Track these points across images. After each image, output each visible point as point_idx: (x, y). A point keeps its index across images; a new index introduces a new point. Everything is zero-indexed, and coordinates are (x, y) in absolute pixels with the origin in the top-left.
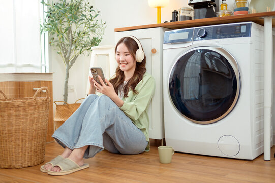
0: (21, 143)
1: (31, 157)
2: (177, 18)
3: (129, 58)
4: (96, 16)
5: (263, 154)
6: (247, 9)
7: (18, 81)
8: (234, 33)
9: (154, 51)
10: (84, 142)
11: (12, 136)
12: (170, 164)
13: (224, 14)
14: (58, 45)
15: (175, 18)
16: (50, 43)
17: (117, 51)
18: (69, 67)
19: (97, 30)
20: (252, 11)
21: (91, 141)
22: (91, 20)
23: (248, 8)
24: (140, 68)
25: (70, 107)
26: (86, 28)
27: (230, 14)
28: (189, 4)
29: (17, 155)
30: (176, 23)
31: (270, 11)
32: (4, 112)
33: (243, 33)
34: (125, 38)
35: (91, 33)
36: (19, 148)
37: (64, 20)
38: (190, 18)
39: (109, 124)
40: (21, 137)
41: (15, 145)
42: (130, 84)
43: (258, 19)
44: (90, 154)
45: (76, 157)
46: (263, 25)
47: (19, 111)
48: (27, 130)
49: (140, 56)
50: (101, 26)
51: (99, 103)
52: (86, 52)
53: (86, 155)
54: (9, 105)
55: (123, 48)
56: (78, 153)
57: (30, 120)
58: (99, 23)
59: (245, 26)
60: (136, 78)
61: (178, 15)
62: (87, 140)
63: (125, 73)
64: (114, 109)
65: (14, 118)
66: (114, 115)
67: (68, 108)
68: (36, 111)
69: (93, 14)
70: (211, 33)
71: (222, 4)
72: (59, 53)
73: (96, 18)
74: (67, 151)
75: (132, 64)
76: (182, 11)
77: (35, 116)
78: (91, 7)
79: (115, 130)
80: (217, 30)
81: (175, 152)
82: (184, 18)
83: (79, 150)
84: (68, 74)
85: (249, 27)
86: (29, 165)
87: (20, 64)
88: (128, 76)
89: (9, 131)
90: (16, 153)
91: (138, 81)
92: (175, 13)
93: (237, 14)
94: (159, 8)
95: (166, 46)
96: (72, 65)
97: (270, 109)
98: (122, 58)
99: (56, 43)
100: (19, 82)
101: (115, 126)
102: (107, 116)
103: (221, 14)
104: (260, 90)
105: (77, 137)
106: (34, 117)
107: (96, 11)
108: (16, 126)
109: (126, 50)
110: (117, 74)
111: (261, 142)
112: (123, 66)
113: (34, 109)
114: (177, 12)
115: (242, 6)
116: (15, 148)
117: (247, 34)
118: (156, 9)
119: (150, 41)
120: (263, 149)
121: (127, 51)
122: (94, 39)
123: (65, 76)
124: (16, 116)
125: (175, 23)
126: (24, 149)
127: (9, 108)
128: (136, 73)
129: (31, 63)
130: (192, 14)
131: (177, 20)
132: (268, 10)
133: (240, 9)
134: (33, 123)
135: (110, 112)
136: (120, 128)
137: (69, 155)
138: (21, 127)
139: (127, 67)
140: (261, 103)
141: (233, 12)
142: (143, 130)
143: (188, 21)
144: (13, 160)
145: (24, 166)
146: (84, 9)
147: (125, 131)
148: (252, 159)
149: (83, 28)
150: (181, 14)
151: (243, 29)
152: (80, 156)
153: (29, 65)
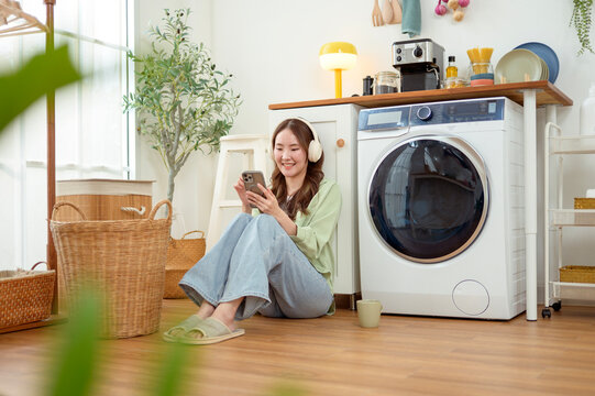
0: (126, 295)
1: (142, 320)
2: (372, 90)
3: (299, 154)
4: (225, 82)
5: (525, 312)
6: (492, 77)
7: (98, 193)
8: (478, 114)
9: (340, 144)
10: (235, 292)
11: (113, 282)
12: (376, 328)
13: (454, 84)
14: (154, 133)
15: (368, 90)
16: (139, 130)
17: (277, 142)
18: (174, 173)
19: (224, 108)
20: (501, 80)
21: (250, 289)
22: (216, 89)
23: (493, 75)
24: (314, 171)
25: (178, 245)
26: (205, 105)
27: (464, 84)
28: (395, 66)
29: (120, 316)
30: (370, 98)
31: (529, 80)
32: (101, 239)
33: (492, 114)
34: (288, 120)
35: (213, 113)
36: (123, 302)
37: (164, 89)
38: (395, 90)
39: (274, 261)
40: (127, 284)
41: (118, 298)
42: (297, 199)
43: (514, 92)
44: (245, 313)
45: (224, 316)
46: (521, 103)
47: (126, 239)
48: (137, 271)
49: (315, 150)
50: (232, 102)
51: (258, 228)
52: (205, 147)
53: (239, 314)
54: (111, 228)
55: (287, 136)
56: (226, 310)
57: (144, 254)
58: (228, 96)
59: (495, 104)
60: (307, 190)
61: (374, 85)
62: (244, 288)
63: (288, 180)
64: (282, 238)
65: (118, 250)
66: (282, 249)
67: (174, 247)
68: (153, 240)
69: (221, 79)
70: (439, 113)
71: (449, 67)
72: (155, 148)
73: (225, 87)
74: (206, 308)
75: (302, 165)
76: (380, 78)
77: (151, 248)
78: (213, 68)
79: (283, 274)
80: (449, 110)
81: (382, 314)
82: (385, 89)
83: (229, 305)
84: (172, 186)
85: (500, 105)
86: (139, 333)
87: (87, 165)
88: (293, 187)
89: (107, 273)
90: (117, 312)
91: (311, 196)
92: (369, 81)
93: (476, 84)
94: (339, 71)
95: (362, 135)
96: (178, 169)
97: (535, 236)
98: (285, 155)
99: (150, 130)
100: (100, 196)
101: (283, 267)
102: (273, 249)
103: (449, 83)
104: (518, 207)
105: (222, 285)
106: (149, 251)
107: (226, 74)
108: (120, 263)
109: (293, 139)
110: (274, 185)
111: (521, 293)
112: (288, 169)
113: (151, 236)
114: (372, 80)
115: (482, 72)
116: (117, 303)
117: (498, 116)
118: (334, 73)
119: (333, 126)
120: (525, 305)
121: (295, 142)
122: (220, 123)
123: (168, 190)
124: (120, 247)
125: (368, 97)
126: (131, 305)
127: (110, 234)
128: (307, 180)
129: (106, 165)
130: (398, 83)
131: (371, 93)
132: (527, 79)
133: (480, 77)
134: (148, 259)
135: (277, 242)
136: (291, 270)
137: (211, 314)
138: (128, 266)
139: (294, 170)
140: (520, 230)
141: (469, 81)
142: (326, 275)
143: (391, 95)
144: (113, 324)
145: (130, 334)
146: (200, 69)
147: (299, 276)
148: (509, 317)
149: (200, 103)
150: (378, 83)
151: (492, 108)
152: (231, 316)
153: (103, 169)
